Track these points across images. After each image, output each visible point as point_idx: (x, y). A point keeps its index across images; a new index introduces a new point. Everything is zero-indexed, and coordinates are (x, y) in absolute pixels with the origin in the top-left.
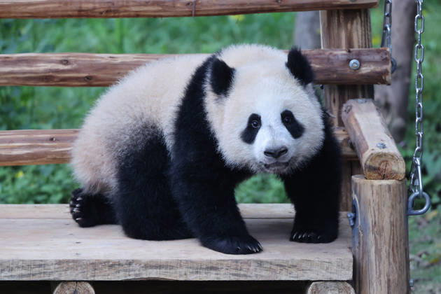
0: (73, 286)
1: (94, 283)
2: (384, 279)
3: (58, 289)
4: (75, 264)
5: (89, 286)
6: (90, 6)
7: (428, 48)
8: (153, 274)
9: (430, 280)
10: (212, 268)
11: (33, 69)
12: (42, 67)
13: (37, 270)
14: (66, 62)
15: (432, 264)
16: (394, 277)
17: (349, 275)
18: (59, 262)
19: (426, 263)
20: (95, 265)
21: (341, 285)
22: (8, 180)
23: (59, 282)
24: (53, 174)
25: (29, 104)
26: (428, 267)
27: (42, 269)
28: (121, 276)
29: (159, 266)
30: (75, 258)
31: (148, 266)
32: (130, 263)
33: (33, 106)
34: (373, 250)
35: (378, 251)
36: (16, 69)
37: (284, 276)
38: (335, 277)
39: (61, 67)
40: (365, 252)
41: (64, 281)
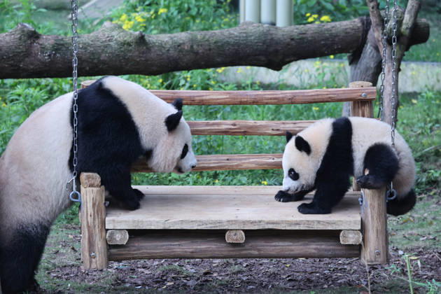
0: (235, 232)
1: (243, 230)
2: (375, 229)
3: (227, 233)
4: (236, 222)
5: (242, 232)
6: (245, 100)
7: (403, 123)
8: (271, 226)
9: (403, 230)
10: (297, 224)
11: (220, 128)
12: (224, 127)
13: (218, 225)
14: (234, 125)
15: (404, 222)
16: (379, 228)
17: (359, 227)
18: (228, 221)
19: (401, 222)
20: (244, 223)
21: (355, 232)
22: (212, 183)
23: (228, 230)
24: (232, 181)
25: (221, 148)
26: (402, 224)
27: (220, 224)
28: (256, 228)
29: (273, 223)
30: (235, 219)
31: (268, 223)
32: (260, 222)
33: (223, 150)
34: (370, 216)
35: (372, 217)
36: (212, 128)
37: (330, 228)
38: (353, 228)
39: (233, 127)
40: (366, 216)
41: (231, 230)
